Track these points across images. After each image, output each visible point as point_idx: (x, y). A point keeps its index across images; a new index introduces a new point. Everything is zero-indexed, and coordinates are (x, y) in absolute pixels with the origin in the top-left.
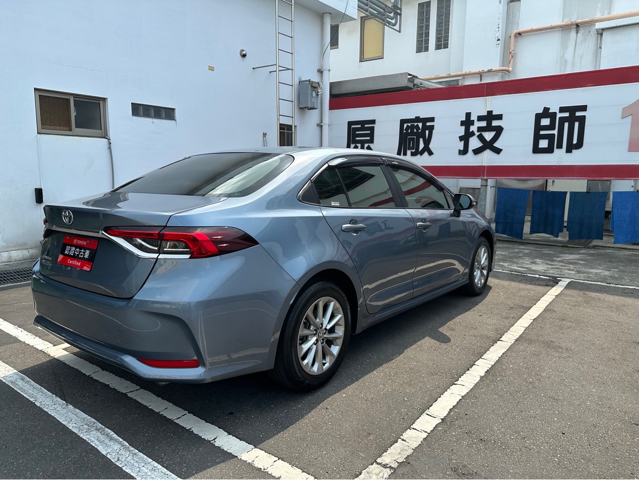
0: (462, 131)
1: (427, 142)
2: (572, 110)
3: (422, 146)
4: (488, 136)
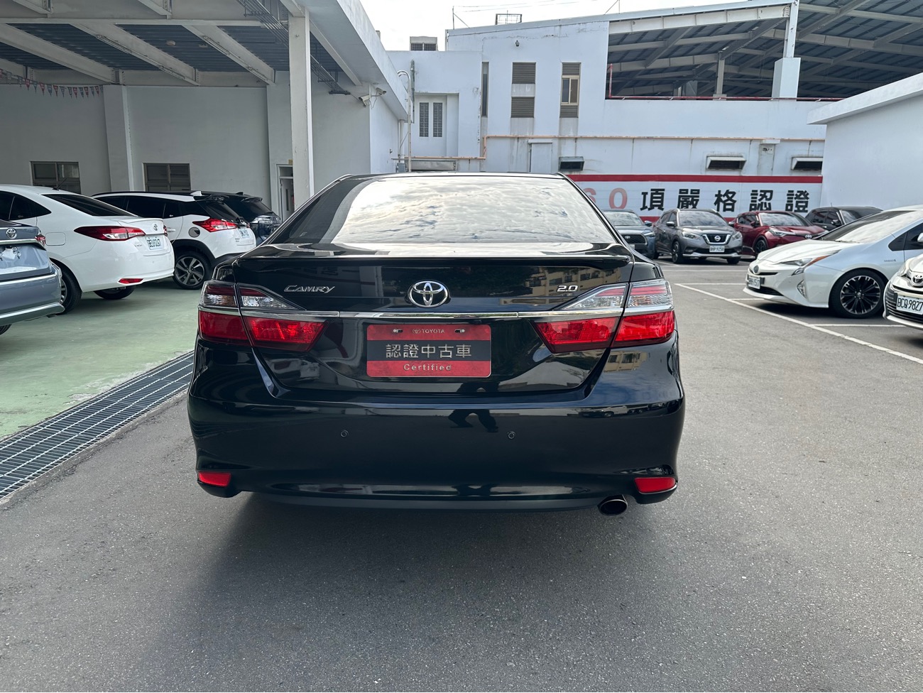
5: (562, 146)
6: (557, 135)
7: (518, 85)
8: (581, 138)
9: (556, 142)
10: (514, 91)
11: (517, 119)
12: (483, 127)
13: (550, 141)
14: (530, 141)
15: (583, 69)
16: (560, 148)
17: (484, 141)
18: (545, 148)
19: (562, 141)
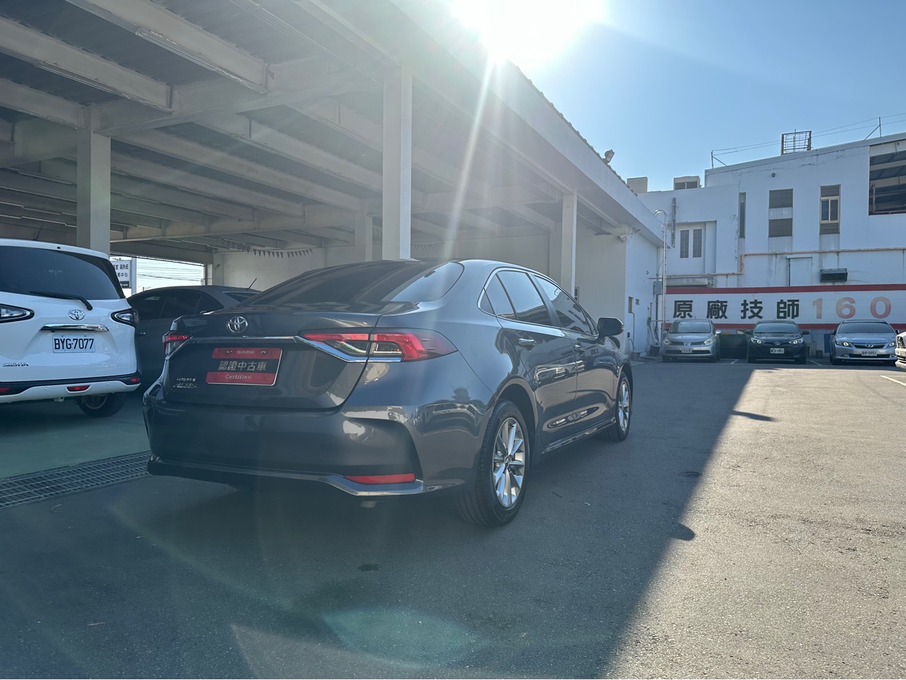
0: (742, 308)
1: (724, 312)
2: (793, 301)
3: (721, 314)
4: (756, 311)
5: (823, 259)
6: (817, 249)
7: (775, 209)
8: (844, 251)
9: (816, 256)
10: (771, 214)
11: (774, 238)
12: (740, 247)
13: (809, 255)
14: (788, 257)
15: (842, 190)
16: (821, 262)
17: (741, 259)
18: (805, 262)
19: (824, 254)
